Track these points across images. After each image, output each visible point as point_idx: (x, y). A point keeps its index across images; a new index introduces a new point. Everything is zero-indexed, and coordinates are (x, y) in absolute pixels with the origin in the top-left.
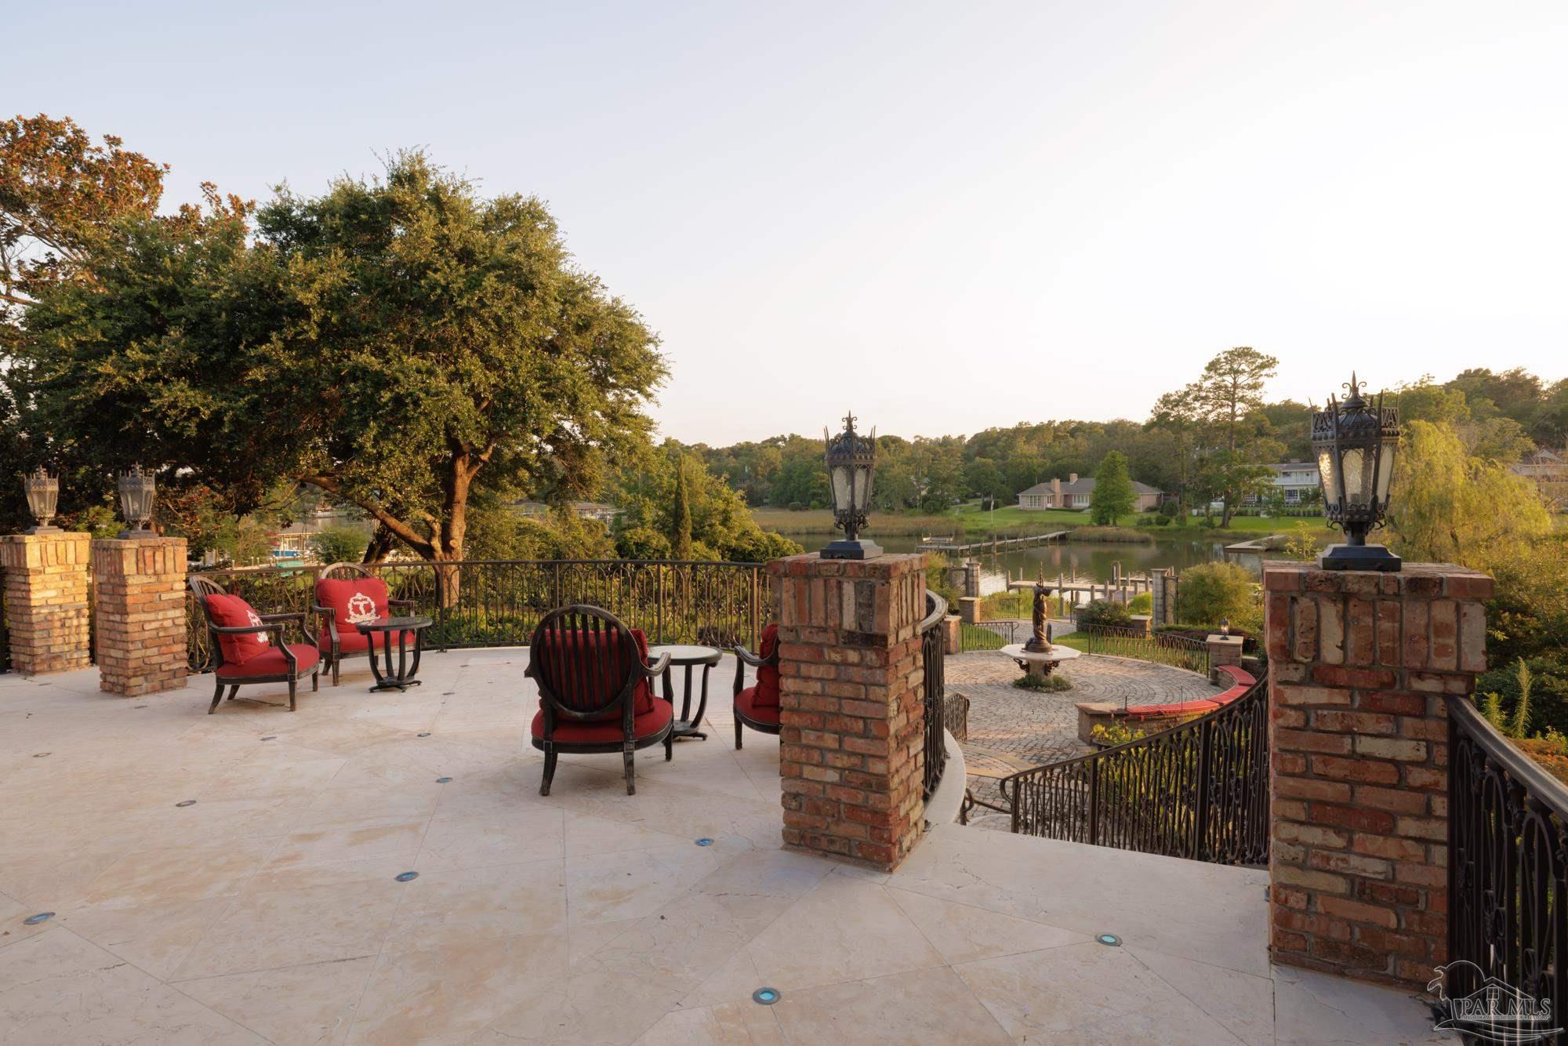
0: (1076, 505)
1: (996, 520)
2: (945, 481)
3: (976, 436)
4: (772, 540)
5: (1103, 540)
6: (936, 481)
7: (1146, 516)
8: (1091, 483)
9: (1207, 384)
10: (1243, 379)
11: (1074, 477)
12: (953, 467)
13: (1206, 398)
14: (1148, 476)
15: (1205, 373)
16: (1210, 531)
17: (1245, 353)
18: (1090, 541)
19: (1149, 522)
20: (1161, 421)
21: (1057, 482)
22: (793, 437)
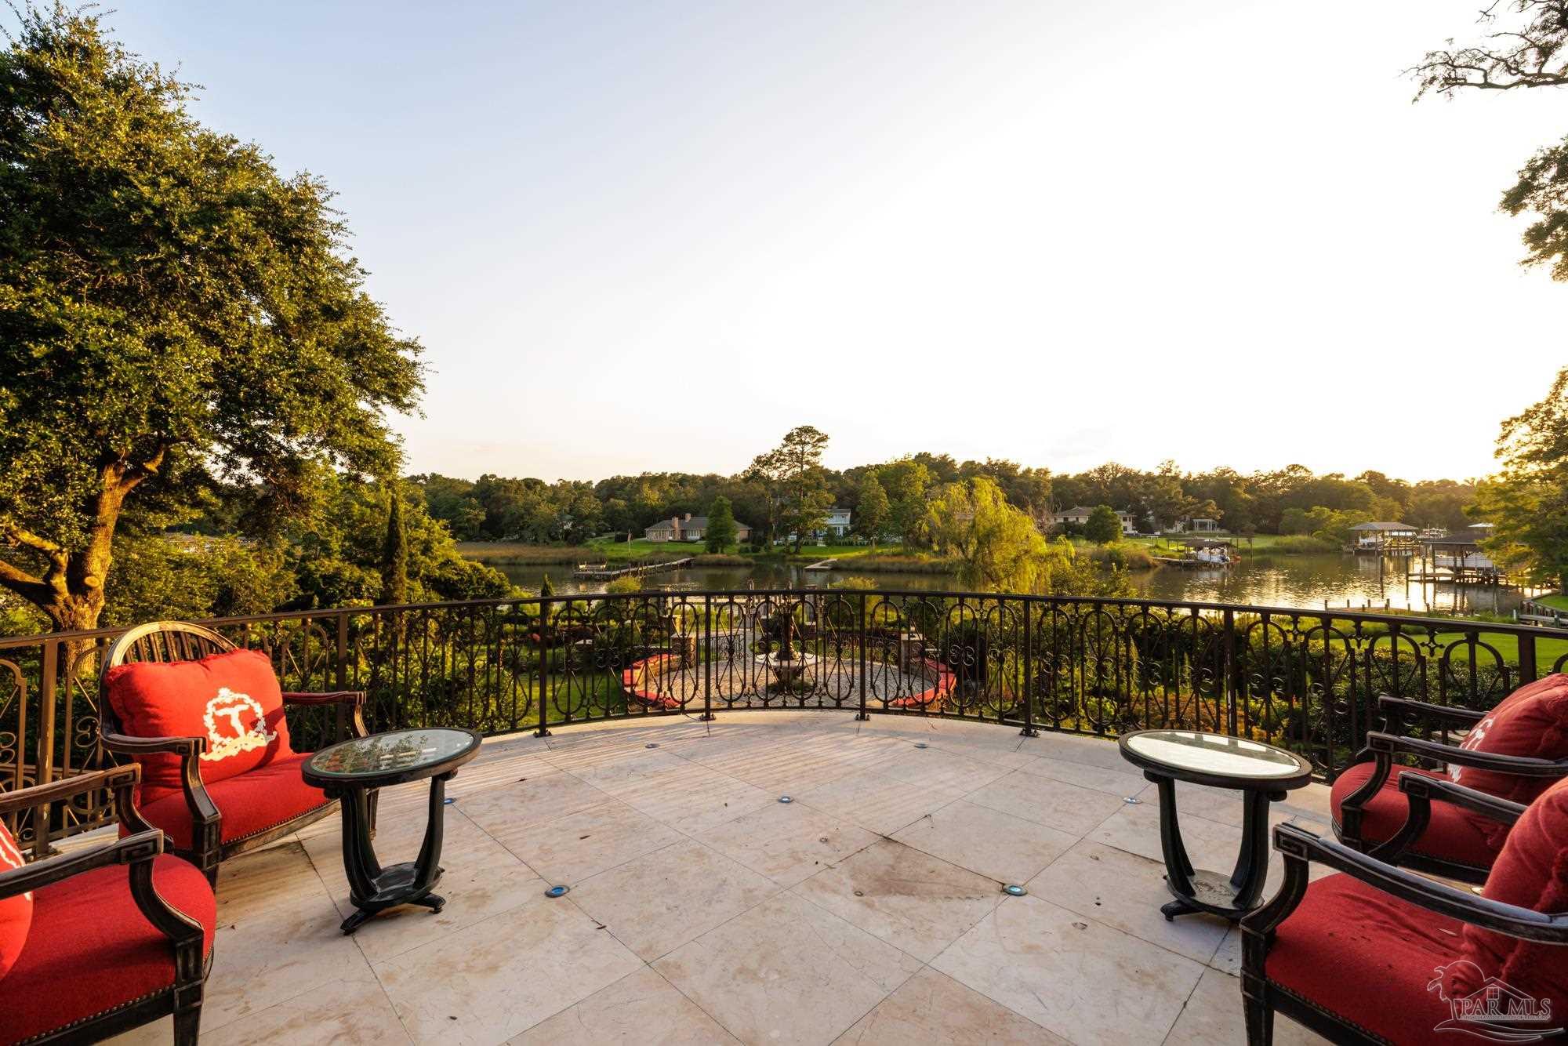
0: (690, 537)
1: (630, 549)
2: (587, 517)
3: (602, 482)
4: (475, 569)
5: (719, 564)
6: (579, 518)
7: (744, 546)
8: (705, 521)
9: (785, 450)
10: (808, 448)
11: (688, 516)
12: (592, 506)
13: (784, 460)
14: (742, 516)
15: (784, 442)
16: (789, 557)
17: (808, 430)
18: (709, 565)
19: (747, 550)
20: (754, 476)
21: (676, 520)
22: (434, 476)
